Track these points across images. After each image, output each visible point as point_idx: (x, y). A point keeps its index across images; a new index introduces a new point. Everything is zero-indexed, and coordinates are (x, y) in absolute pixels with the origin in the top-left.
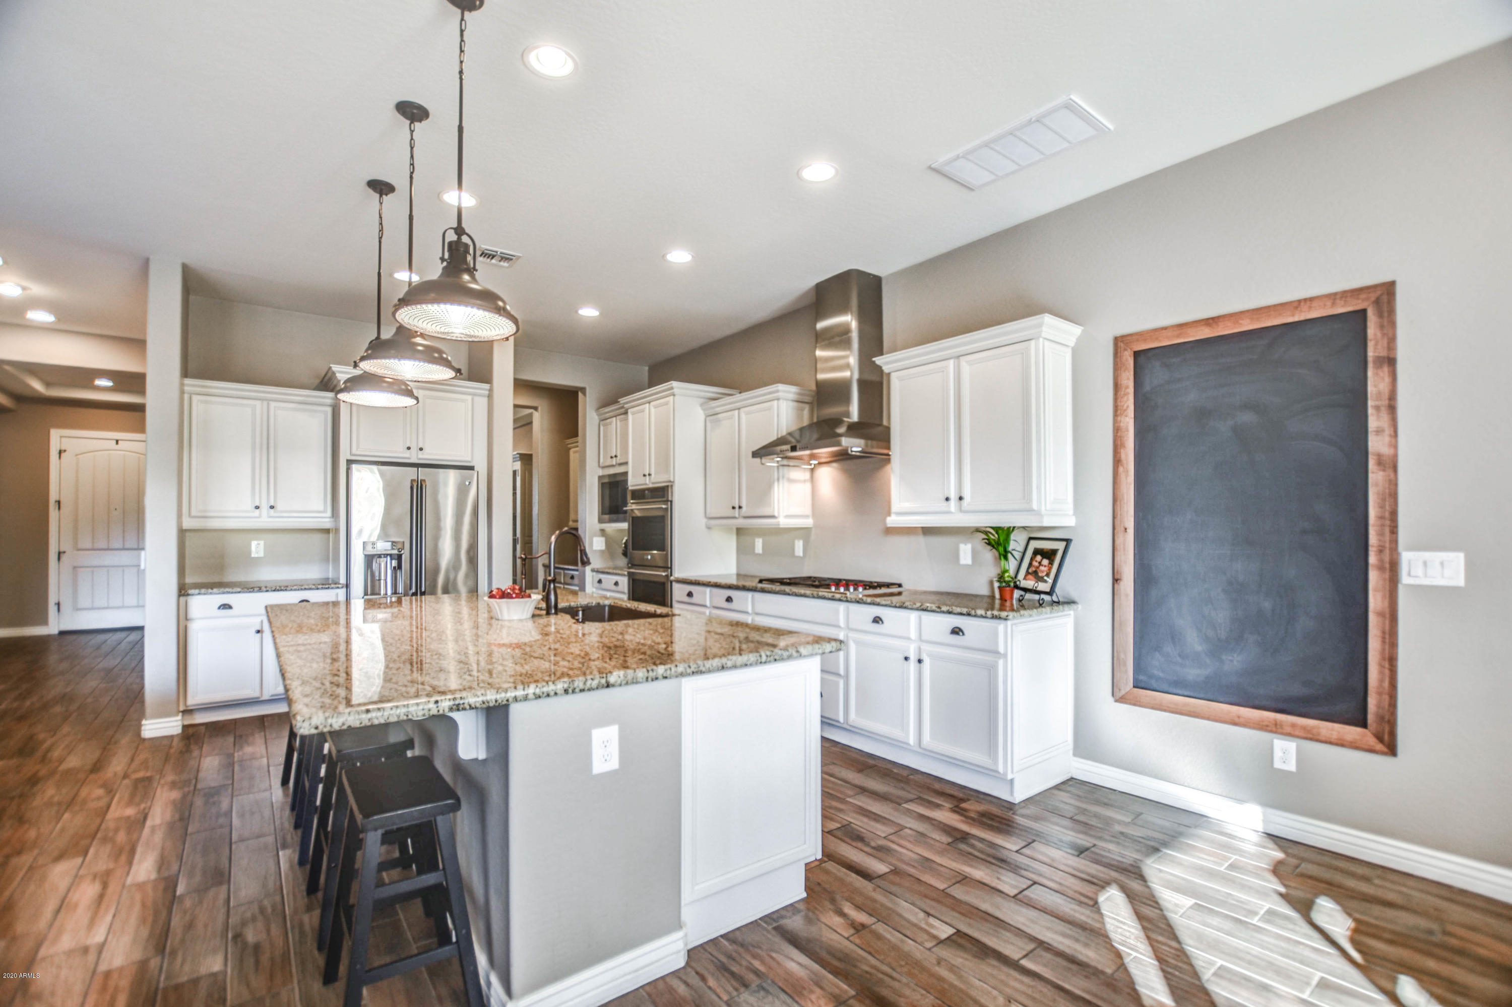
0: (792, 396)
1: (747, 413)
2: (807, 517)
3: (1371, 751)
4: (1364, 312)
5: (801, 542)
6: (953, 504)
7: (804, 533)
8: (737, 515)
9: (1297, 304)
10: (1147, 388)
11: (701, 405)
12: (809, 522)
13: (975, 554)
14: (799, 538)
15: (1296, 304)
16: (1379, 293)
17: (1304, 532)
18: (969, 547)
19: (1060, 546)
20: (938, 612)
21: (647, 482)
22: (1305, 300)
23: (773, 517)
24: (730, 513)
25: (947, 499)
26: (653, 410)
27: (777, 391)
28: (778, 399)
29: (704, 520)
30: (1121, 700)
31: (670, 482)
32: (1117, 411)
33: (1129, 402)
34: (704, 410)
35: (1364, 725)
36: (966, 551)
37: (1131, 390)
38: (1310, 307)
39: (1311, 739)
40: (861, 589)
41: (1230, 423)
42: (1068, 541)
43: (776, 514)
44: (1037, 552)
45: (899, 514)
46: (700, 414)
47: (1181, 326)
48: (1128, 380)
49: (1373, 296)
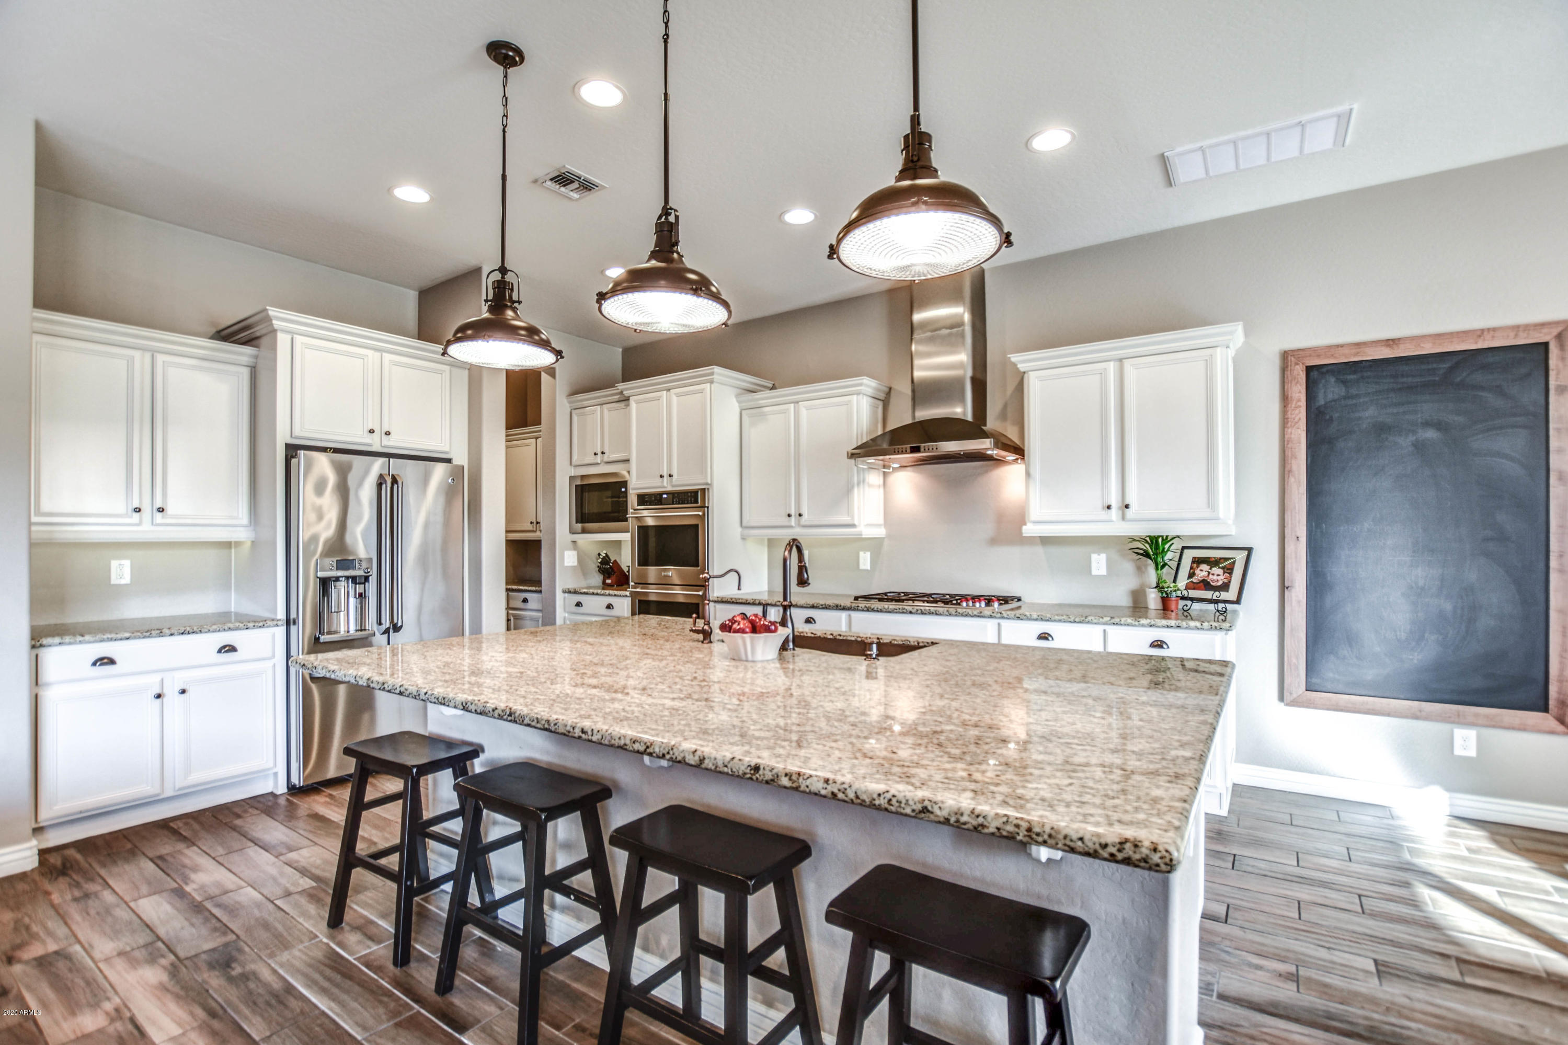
0: (870, 391)
1: (808, 408)
2: (879, 525)
3: (1552, 732)
4: (1546, 345)
5: (868, 554)
6: (1114, 513)
7: (875, 545)
8: (793, 524)
9: (1481, 333)
10: (1321, 401)
11: (737, 396)
12: (881, 532)
13: (1110, 565)
14: (865, 550)
15: (1479, 333)
16: (1560, 329)
17: (1486, 540)
18: (1103, 557)
19: (1240, 557)
20: (1135, 626)
21: (665, 484)
22: (1489, 330)
23: (853, 526)
24: (784, 521)
25: (1109, 507)
26: (675, 399)
27: (861, 385)
28: (858, 394)
29: (740, 529)
30: (1295, 703)
31: (707, 484)
32: (1285, 422)
33: (1300, 414)
34: (739, 402)
35: (1546, 709)
36: (1099, 563)
37: (1303, 403)
38: (1493, 337)
39: (1494, 727)
40: (996, 604)
41: (1411, 438)
42: (1250, 550)
43: (856, 523)
44: (1198, 561)
45: (1035, 522)
46: (735, 407)
47: (1358, 345)
48: (1299, 392)
49: (1555, 331)
